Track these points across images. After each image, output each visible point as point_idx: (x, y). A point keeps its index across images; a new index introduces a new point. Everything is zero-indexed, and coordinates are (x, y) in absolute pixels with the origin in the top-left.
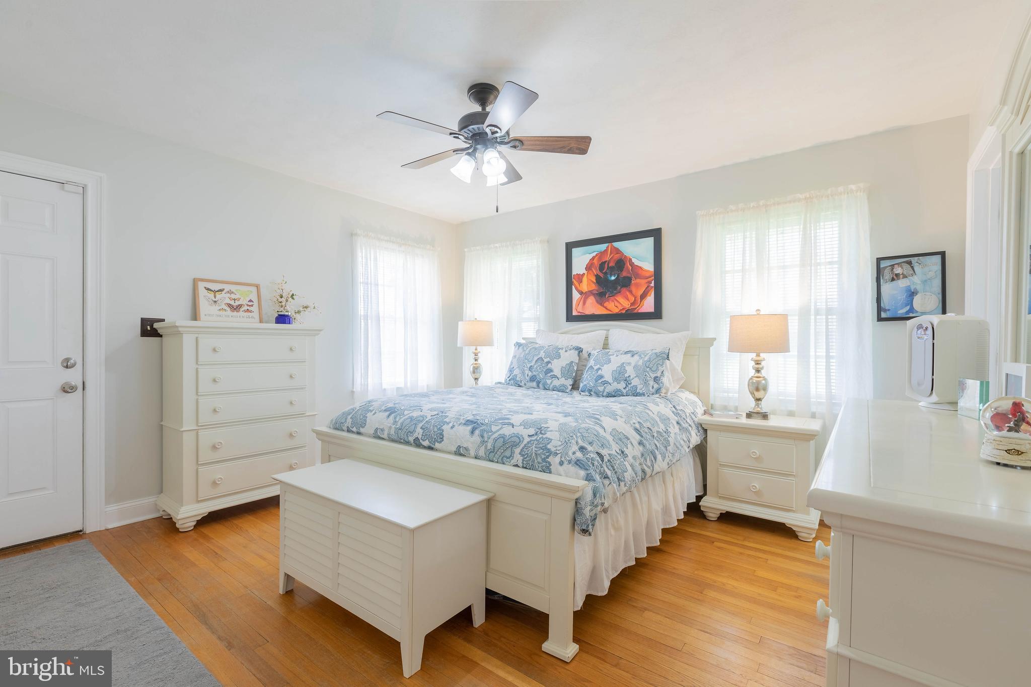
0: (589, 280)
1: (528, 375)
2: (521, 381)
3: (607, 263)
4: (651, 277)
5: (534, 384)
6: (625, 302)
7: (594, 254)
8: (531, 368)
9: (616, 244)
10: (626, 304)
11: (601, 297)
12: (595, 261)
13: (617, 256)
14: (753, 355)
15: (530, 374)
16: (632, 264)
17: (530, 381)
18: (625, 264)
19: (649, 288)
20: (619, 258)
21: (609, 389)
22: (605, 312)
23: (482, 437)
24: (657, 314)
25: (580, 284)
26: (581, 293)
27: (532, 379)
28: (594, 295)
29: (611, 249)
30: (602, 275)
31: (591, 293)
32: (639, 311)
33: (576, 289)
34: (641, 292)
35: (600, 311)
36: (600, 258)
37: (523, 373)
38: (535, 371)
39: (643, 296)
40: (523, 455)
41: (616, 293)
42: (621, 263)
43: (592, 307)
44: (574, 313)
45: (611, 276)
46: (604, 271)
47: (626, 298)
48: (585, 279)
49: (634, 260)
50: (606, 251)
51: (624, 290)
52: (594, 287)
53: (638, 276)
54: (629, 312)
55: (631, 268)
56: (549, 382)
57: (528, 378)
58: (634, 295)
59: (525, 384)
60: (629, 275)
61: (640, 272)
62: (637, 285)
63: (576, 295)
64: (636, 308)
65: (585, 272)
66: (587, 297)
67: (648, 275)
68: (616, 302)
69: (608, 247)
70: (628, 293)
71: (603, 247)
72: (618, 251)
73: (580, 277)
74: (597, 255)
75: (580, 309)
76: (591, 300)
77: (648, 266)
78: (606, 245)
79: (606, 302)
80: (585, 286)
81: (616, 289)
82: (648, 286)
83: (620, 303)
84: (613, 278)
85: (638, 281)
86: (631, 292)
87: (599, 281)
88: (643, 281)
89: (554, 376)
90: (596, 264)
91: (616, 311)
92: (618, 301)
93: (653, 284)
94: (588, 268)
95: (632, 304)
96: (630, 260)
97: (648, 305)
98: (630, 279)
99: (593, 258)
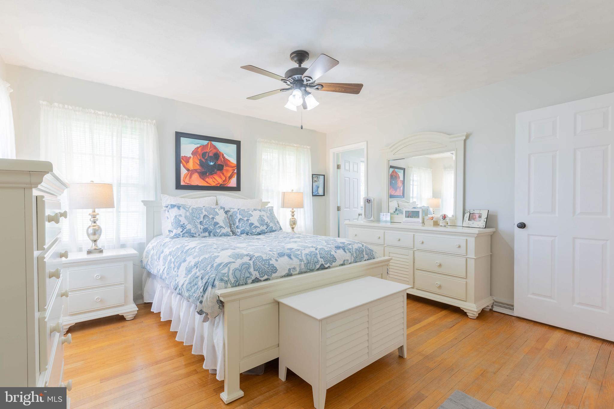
0: (194, 162)
1: (201, 228)
2: (196, 234)
3: (207, 154)
4: (234, 167)
5: (207, 234)
6: (219, 180)
7: (199, 145)
8: (201, 223)
9: (214, 143)
10: (220, 181)
11: (203, 175)
12: (199, 150)
13: (214, 151)
14: (291, 209)
15: (202, 227)
16: (224, 158)
17: (204, 232)
18: (219, 156)
19: (234, 173)
20: (216, 152)
21: (258, 230)
22: (205, 184)
23: (350, 252)
24: (238, 188)
25: (188, 164)
26: (188, 170)
27: (205, 230)
28: (198, 173)
29: (210, 145)
30: (204, 160)
31: (195, 171)
32: (228, 186)
33: (184, 167)
34: (229, 175)
35: (202, 183)
36: (202, 150)
37: (196, 227)
38: (205, 225)
39: (230, 177)
40: (367, 255)
41: (214, 174)
42: (217, 155)
43: (196, 180)
44: (182, 183)
45: (210, 162)
46: (206, 158)
47: (220, 177)
48: (191, 161)
49: (225, 155)
50: (207, 145)
51: (218, 172)
52: (198, 167)
53: (227, 165)
54: (222, 186)
55: (223, 160)
56: (218, 231)
57: (202, 230)
58: (225, 177)
59: (199, 235)
60: (222, 164)
61: (229, 163)
62: (227, 171)
63: (183, 171)
64: (226, 184)
65: (191, 156)
66: (193, 173)
67: (233, 165)
68: (213, 179)
69: (208, 143)
70: (221, 175)
71: (205, 142)
72: (215, 148)
73: (187, 160)
74: (200, 146)
75: (187, 181)
76: (196, 176)
77: (234, 161)
78: (208, 142)
79: (206, 178)
80: (191, 165)
81: (214, 171)
82: (233, 172)
83: (216, 180)
84: (212, 164)
85: (227, 168)
86: (223, 174)
87: (202, 164)
88: (230, 169)
89: (221, 227)
90: (200, 152)
91: (213, 184)
92: (214, 178)
93: (236, 171)
94: (194, 153)
95: (224, 181)
96: (223, 155)
97: (233, 183)
98: (223, 166)
99: (198, 148)
